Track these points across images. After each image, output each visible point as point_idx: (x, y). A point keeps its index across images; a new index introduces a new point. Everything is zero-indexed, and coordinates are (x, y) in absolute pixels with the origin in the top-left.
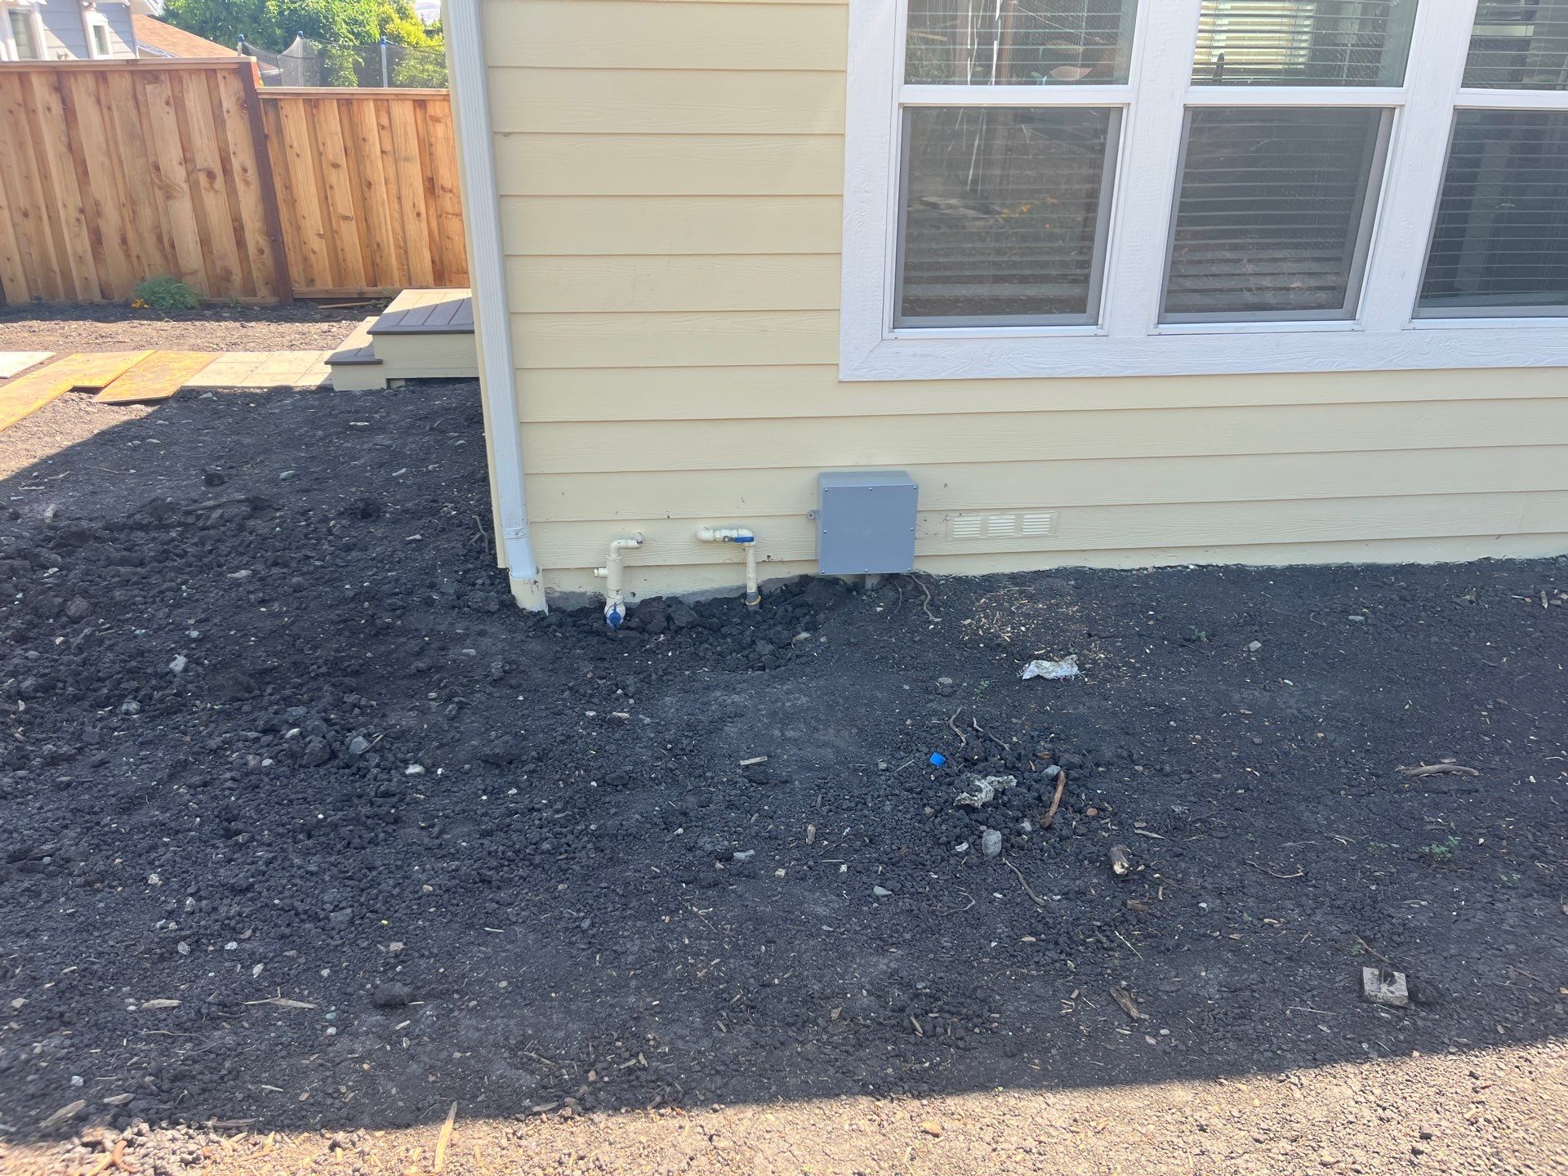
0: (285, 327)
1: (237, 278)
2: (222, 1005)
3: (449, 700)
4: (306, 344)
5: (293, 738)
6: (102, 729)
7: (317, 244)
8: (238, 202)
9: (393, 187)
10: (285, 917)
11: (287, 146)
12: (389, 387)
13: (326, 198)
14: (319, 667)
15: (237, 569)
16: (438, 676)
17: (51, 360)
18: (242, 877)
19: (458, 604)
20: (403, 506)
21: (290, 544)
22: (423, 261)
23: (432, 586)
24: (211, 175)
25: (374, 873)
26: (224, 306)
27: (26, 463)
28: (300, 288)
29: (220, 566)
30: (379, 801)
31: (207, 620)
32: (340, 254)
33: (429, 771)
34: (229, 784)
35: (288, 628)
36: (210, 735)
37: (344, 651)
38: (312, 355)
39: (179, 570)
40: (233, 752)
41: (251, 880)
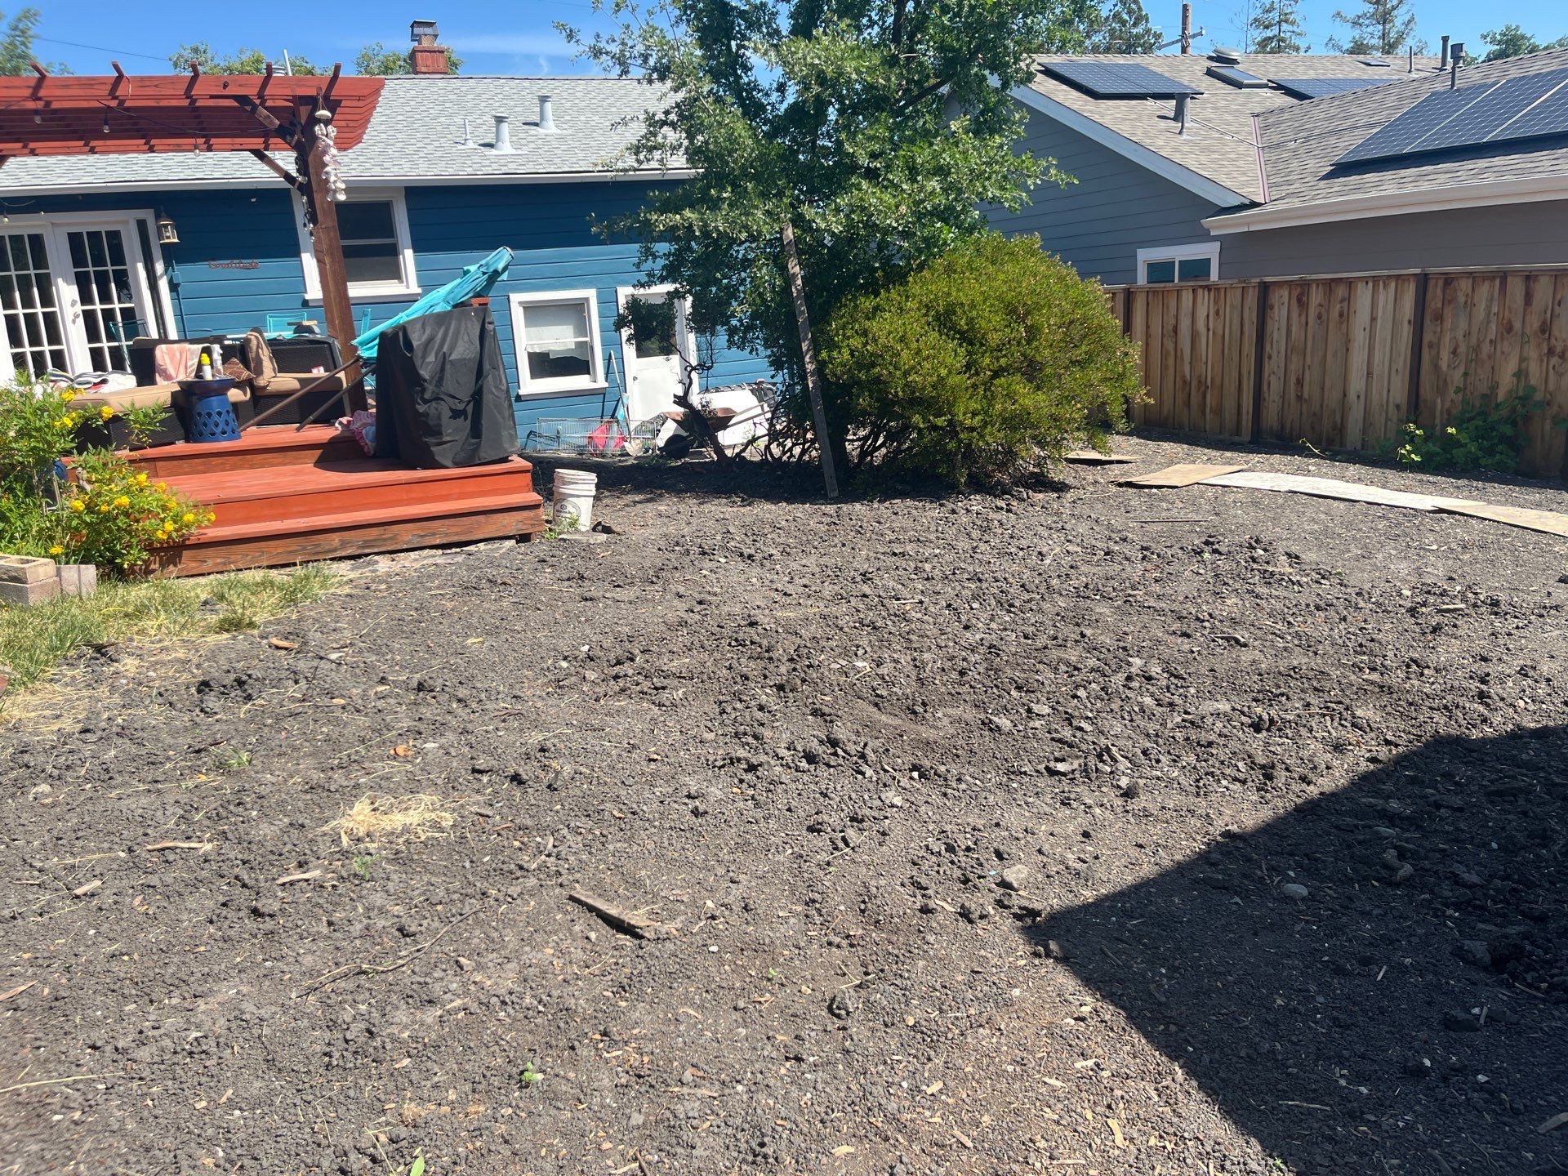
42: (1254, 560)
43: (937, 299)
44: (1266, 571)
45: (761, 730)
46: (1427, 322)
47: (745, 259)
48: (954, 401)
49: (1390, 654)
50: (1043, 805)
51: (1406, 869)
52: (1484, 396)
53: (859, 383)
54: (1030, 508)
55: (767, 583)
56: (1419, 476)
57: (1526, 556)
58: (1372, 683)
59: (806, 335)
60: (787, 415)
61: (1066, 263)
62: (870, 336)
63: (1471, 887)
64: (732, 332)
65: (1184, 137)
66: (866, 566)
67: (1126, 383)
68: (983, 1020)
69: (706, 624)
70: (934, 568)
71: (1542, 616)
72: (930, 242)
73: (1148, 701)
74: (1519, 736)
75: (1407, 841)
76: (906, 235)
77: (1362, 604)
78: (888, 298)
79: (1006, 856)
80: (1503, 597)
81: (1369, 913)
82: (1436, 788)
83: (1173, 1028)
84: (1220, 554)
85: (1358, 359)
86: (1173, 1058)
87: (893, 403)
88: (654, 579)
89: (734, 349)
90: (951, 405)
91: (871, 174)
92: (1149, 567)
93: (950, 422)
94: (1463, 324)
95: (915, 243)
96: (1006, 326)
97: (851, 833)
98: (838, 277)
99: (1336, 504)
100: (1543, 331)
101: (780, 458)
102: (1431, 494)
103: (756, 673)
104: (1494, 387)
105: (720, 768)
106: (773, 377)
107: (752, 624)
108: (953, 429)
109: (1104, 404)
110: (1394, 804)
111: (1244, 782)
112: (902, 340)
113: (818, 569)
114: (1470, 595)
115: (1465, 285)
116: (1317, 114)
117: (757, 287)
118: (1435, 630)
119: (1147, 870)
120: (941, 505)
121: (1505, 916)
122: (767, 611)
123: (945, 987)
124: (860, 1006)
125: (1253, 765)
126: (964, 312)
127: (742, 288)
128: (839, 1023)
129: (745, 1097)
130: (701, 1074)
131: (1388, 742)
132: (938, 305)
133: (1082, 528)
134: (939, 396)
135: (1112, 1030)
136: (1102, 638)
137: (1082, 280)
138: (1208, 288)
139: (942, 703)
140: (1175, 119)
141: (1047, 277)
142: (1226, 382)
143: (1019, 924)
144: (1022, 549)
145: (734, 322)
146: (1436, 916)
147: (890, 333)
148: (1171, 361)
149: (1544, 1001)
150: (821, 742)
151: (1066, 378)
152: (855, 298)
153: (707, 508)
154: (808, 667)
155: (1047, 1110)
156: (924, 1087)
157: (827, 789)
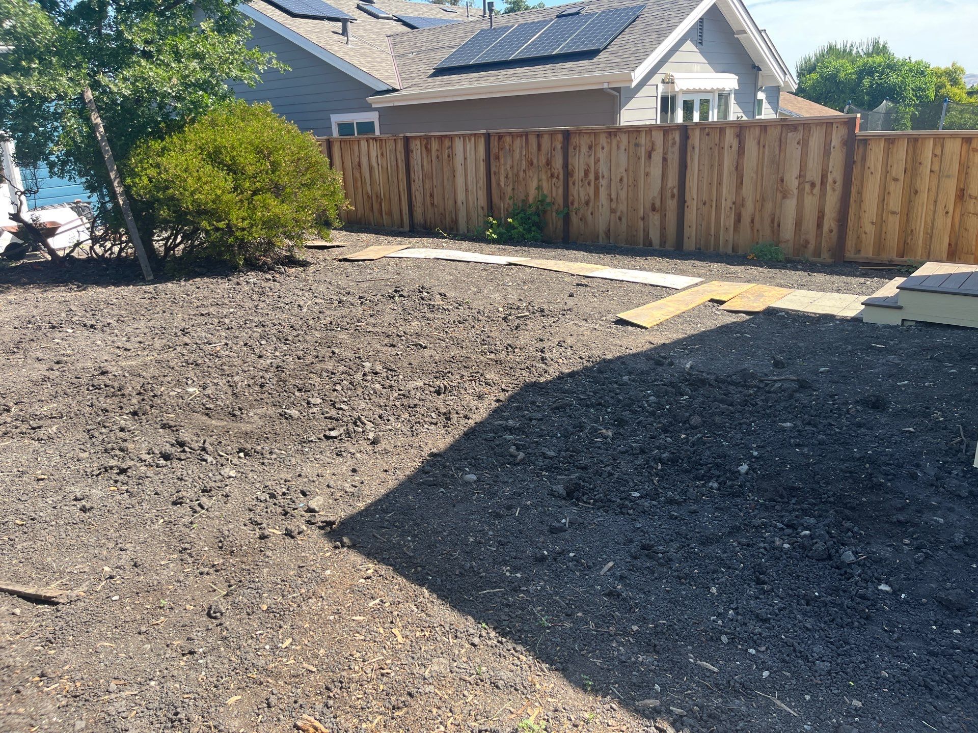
0: (835, 278)
1: (811, 247)
2: (743, 685)
3: (918, 549)
4: (848, 290)
5: (805, 536)
6: (697, 492)
7: (869, 228)
8: (825, 201)
9: (933, 195)
10: (786, 650)
11: (866, 168)
12: (902, 324)
13: (884, 200)
14: (828, 497)
15: (785, 421)
16: (912, 529)
17: (702, 283)
18: (763, 612)
19: (935, 484)
20: (903, 406)
21: (820, 413)
22: (942, 243)
23: (917, 466)
24: (813, 185)
25: (848, 647)
26: (800, 262)
27: (681, 336)
28: (850, 255)
29: (775, 417)
30: (858, 600)
31: (763, 447)
32: (883, 236)
33: (895, 593)
34: (762, 550)
35: (811, 466)
36: (755, 516)
37: (847, 492)
38: (851, 298)
39: (751, 413)
40: (767, 532)
41: (769, 616)
42: (423, 299)
43: (207, 143)
44: (430, 304)
45: (125, 444)
46: (492, 160)
47: (55, 113)
48: (229, 211)
49: (498, 343)
50: (326, 458)
51: (521, 455)
52: (523, 200)
53: (158, 200)
54: (288, 278)
55: (109, 343)
56: (498, 246)
57: (553, 285)
58: (492, 360)
59: (113, 167)
60: (103, 224)
61: (290, 122)
62: (163, 168)
63: (551, 458)
64: (52, 165)
65: (350, 46)
66: (183, 324)
67: (336, 197)
68: (310, 594)
69: (65, 378)
70: (231, 321)
71: (564, 315)
72: (197, 104)
73: (378, 386)
74: (561, 378)
75: (519, 440)
76: (178, 98)
77: (481, 318)
78: (171, 142)
79: (308, 493)
80: (545, 307)
81: (507, 482)
82: (528, 411)
83: (419, 569)
84: (404, 297)
85: (460, 181)
86: (421, 585)
87: (186, 214)
88: (15, 350)
89: (55, 178)
90: (227, 214)
91: (147, 55)
92: (366, 308)
93: (228, 225)
94: (509, 162)
95: (186, 105)
96: (257, 162)
97: (204, 500)
98: (132, 127)
99: (460, 264)
100: (548, 165)
101: (103, 255)
102: (504, 255)
103: (113, 406)
104: (527, 196)
105: (97, 476)
106: (89, 197)
107: (103, 373)
108: (230, 229)
109: (324, 211)
110: (511, 422)
111: (436, 424)
112: (186, 170)
113: (147, 330)
114: (531, 308)
115: (508, 139)
116: (423, 38)
117: (68, 133)
118: (517, 328)
119: (392, 484)
120: (229, 280)
121: (569, 470)
122: (113, 363)
123: (284, 581)
124: (229, 607)
125: (439, 414)
126: (228, 152)
127: (56, 134)
128: (216, 622)
129: (158, 688)
130: (123, 682)
131: (503, 390)
132: (209, 147)
133: (322, 288)
134: (218, 208)
135: (386, 579)
136: (345, 353)
137: (302, 133)
138: (375, 139)
139: (252, 407)
140: (343, 34)
141: (280, 130)
142: (392, 196)
143: (323, 532)
144: (287, 304)
145: (52, 158)
146: (538, 477)
147: (177, 166)
148: (359, 184)
149: (593, 509)
150: (172, 445)
151: (300, 195)
152: (146, 142)
153: (49, 294)
154: (153, 396)
155: (357, 635)
156: (280, 645)
157: (182, 475)
